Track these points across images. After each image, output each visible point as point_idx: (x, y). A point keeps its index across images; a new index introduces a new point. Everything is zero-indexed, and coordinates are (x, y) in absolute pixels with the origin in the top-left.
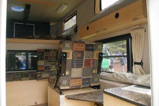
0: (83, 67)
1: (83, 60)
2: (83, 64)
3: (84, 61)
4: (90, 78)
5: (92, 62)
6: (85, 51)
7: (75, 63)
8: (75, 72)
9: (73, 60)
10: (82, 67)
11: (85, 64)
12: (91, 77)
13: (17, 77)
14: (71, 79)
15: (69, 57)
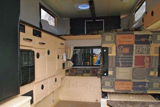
0: (133, 66)
1: (132, 57)
2: (132, 63)
3: (134, 59)
4: (145, 83)
5: (147, 59)
6: (135, 45)
7: (121, 60)
8: (121, 72)
9: (117, 56)
10: (131, 66)
11: (135, 62)
12: (147, 81)
13: (79, 73)
14: (116, 80)
15: (111, 53)
